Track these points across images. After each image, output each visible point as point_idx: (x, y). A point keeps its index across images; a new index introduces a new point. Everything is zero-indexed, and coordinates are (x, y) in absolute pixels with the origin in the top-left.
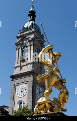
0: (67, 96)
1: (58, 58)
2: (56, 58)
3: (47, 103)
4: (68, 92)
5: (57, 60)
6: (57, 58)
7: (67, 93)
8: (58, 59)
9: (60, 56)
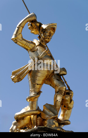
0: (68, 98)
1: (50, 33)
2: (45, 34)
3: (33, 114)
4: (71, 91)
5: (48, 37)
6: (48, 34)
7: (68, 93)
8: (50, 35)
9: (54, 29)
